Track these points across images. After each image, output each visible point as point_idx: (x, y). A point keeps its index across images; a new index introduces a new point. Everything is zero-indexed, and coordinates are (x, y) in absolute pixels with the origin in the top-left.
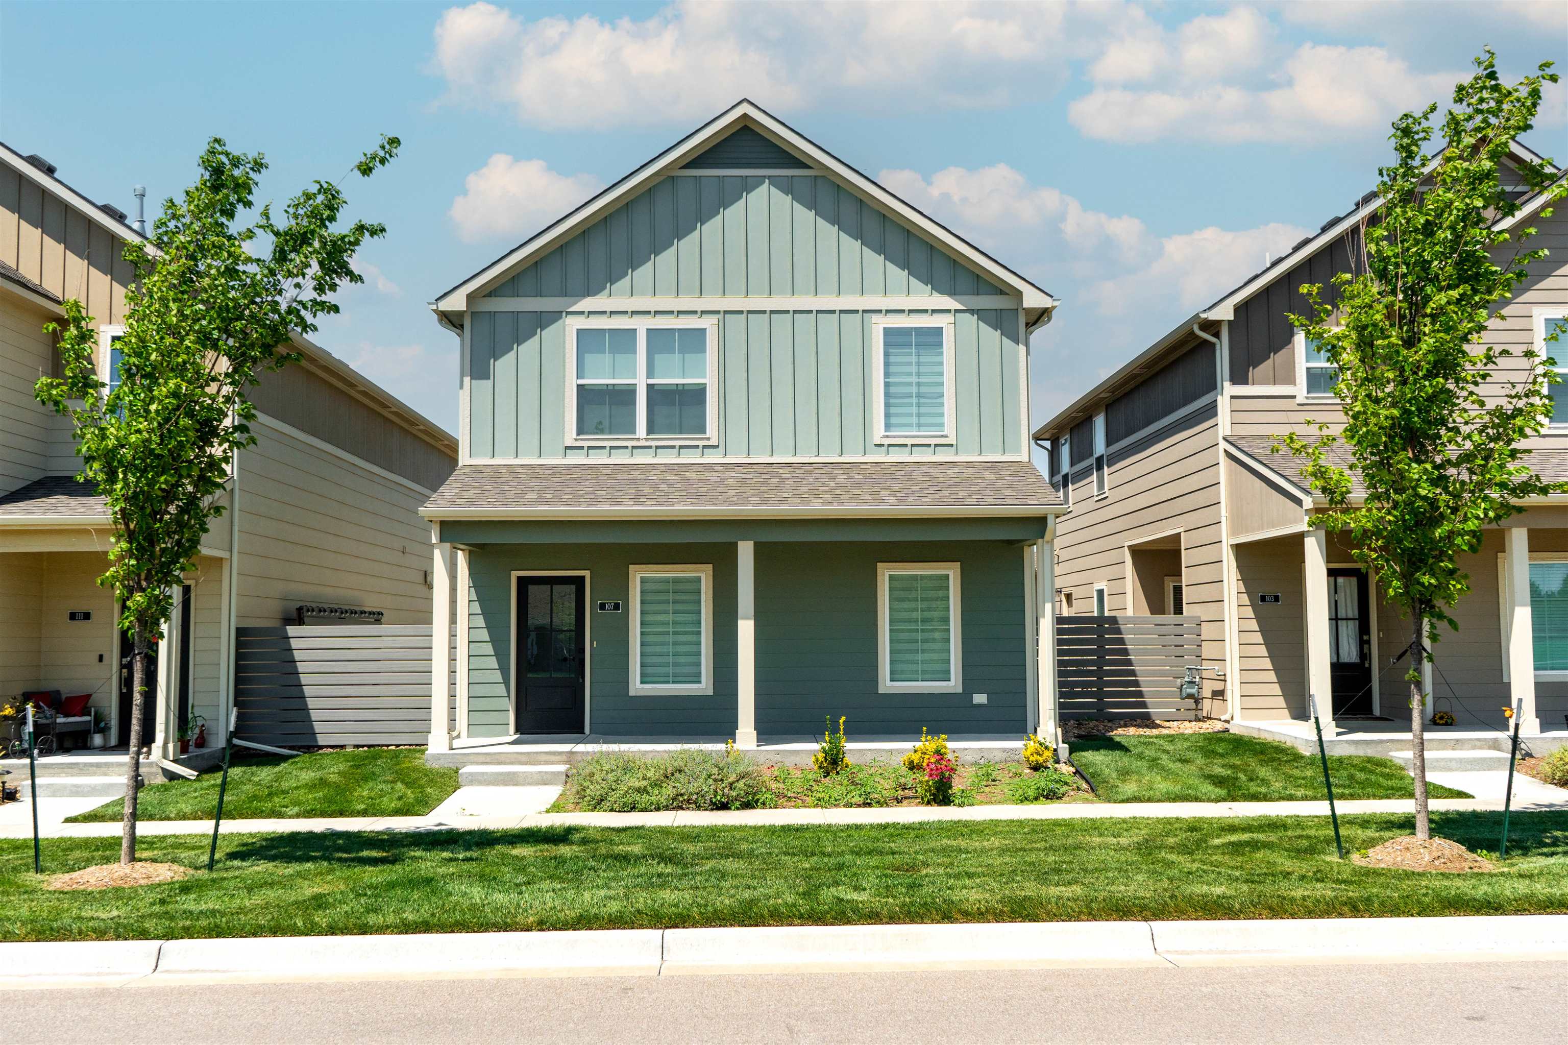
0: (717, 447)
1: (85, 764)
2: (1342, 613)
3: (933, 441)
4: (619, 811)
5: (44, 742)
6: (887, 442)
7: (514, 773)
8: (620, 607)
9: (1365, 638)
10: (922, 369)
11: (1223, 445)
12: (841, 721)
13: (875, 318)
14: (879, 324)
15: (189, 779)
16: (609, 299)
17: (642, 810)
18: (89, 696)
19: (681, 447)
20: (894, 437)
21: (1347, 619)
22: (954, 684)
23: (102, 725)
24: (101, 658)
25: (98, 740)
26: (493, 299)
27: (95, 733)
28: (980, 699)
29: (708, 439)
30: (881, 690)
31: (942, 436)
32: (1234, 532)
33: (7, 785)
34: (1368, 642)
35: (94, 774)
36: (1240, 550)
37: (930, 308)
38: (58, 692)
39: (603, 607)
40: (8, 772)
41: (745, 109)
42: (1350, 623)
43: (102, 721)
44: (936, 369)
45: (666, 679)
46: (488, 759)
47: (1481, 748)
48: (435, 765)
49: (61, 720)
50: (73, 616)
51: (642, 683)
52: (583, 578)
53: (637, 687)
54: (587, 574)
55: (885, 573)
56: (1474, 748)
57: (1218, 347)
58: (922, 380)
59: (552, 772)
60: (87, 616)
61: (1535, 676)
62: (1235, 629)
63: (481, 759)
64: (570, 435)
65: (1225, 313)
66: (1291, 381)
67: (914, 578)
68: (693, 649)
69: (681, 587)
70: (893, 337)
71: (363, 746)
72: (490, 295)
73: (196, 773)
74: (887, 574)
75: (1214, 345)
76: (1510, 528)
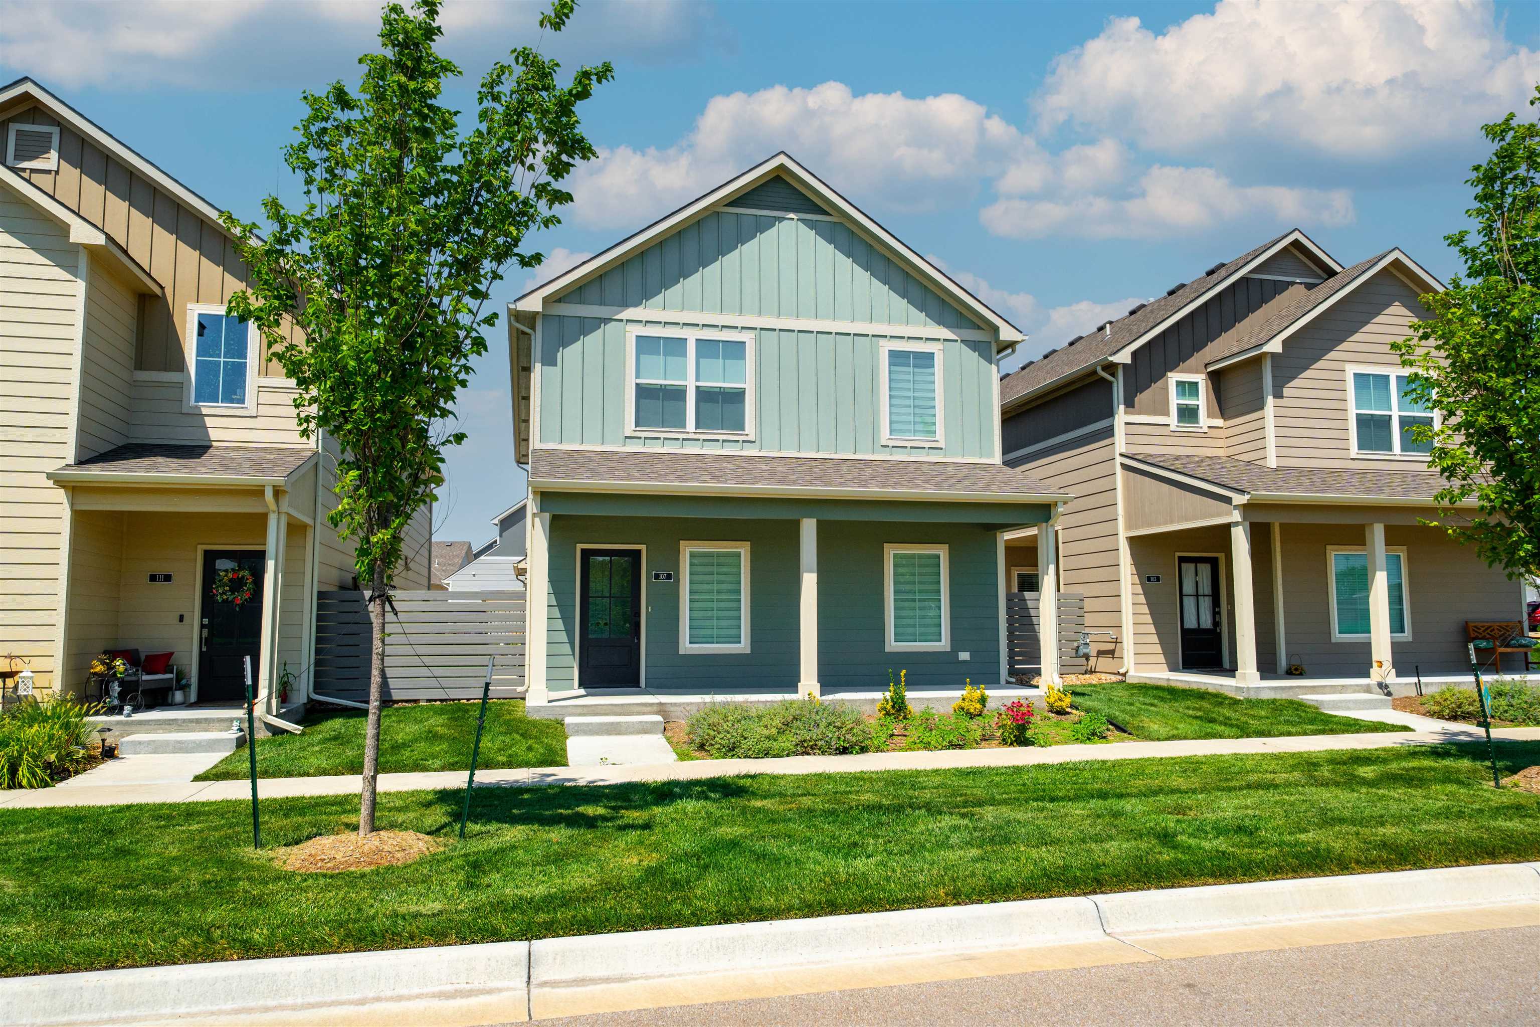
0: (754, 442)
1: (184, 721)
2: (1201, 592)
3: (927, 445)
4: (755, 758)
5: (133, 699)
6: (891, 443)
7: (618, 723)
8: (672, 576)
9: (1217, 610)
10: (916, 386)
11: (1119, 460)
12: (902, 674)
13: (882, 342)
14: (886, 346)
15: (296, 734)
16: (663, 312)
17: (774, 756)
18: (172, 654)
19: (724, 441)
20: (897, 439)
21: (1204, 596)
22: (944, 644)
23: (184, 682)
24: (181, 619)
25: (179, 696)
26: (562, 305)
27: (176, 690)
28: (964, 656)
29: (747, 435)
30: (888, 649)
31: (934, 441)
32: (1129, 527)
33: (107, 743)
34: (1219, 613)
35: (193, 730)
36: (1132, 540)
37: (924, 336)
38: (137, 651)
39: (657, 576)
40: (109, 730)
41: (782, 159)
42: (1207, 598)
43: (182, 679)
44: (929, 387)
45: (710, 640)
46: (585, 711)
47: (1359, 692)
48: (536, 717)
49: (145, 677)
50: (153, 578)
51: (690, 643)
52: (639, 552)
53: (686, 646)
54: (643, 548)
55: (891, 552)
56: (1354, 692)
57: (1115, 384)
58: (916, 394)
59: (652, 722)
60: (168, 578)
61: (1391, 637)
62: (1130, 602)
63: (579, 710)
64: (630, 426)
65: (1124, 357)
66: (1167, 413)
67: (913, 556)
68: (734, 614)
69: (722, 560)
70: (897, 358)
71: (435, 700)
72: (559, 301)
73: (301, 728)
74: (892, 553)
75: (1111, 383)
76: (1372, 524)
